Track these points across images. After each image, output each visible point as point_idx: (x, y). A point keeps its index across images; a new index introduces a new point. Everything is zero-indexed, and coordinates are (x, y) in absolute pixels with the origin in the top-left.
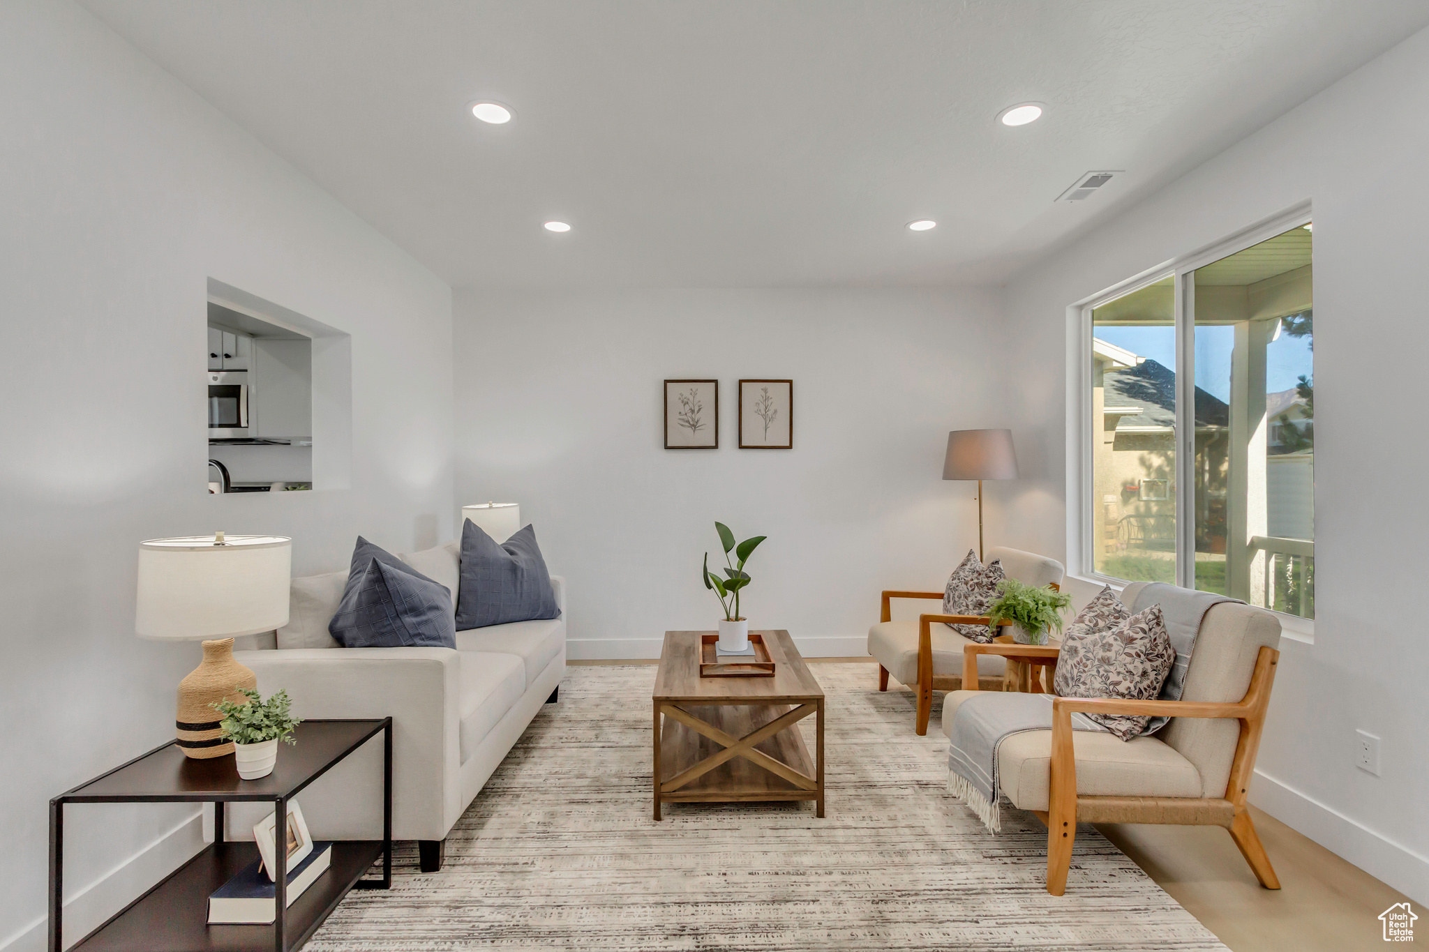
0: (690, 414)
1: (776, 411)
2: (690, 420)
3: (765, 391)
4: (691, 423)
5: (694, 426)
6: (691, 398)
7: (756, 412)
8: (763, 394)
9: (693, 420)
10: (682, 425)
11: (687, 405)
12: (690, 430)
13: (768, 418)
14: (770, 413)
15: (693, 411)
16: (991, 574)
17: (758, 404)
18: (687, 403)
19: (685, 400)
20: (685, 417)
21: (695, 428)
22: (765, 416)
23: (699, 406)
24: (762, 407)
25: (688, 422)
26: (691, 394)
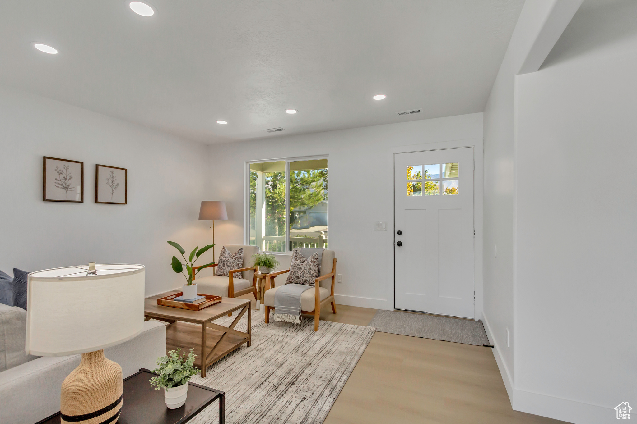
0: (63, 180)
1: (118, 184)
2: (64, 184)
3: (112, 172)
4: (65, 186)
5: (67, 188)
6: (64, 171)
7: (106, 183)
8: (111, 174)
9: (66, 184)
10: (58, 187)
11: (61, 175)
12: (63, 191)
13: (113, 187)
14: (115, 185)
15: (66, 179)
16: (241, 253)
17: (108, 179)
18: (62, 173)
19: (60, 172)
20: (59, 182)
21: (67, 189)
22: (112, 186)
23: (70, 176)
24: (110, 181)
25: (62, 185)
26: (64, 168)
